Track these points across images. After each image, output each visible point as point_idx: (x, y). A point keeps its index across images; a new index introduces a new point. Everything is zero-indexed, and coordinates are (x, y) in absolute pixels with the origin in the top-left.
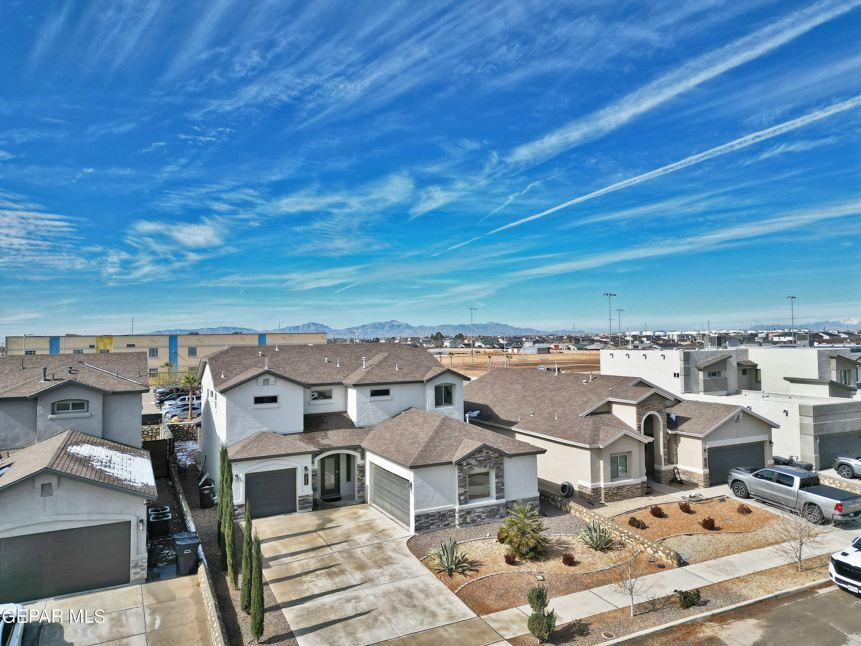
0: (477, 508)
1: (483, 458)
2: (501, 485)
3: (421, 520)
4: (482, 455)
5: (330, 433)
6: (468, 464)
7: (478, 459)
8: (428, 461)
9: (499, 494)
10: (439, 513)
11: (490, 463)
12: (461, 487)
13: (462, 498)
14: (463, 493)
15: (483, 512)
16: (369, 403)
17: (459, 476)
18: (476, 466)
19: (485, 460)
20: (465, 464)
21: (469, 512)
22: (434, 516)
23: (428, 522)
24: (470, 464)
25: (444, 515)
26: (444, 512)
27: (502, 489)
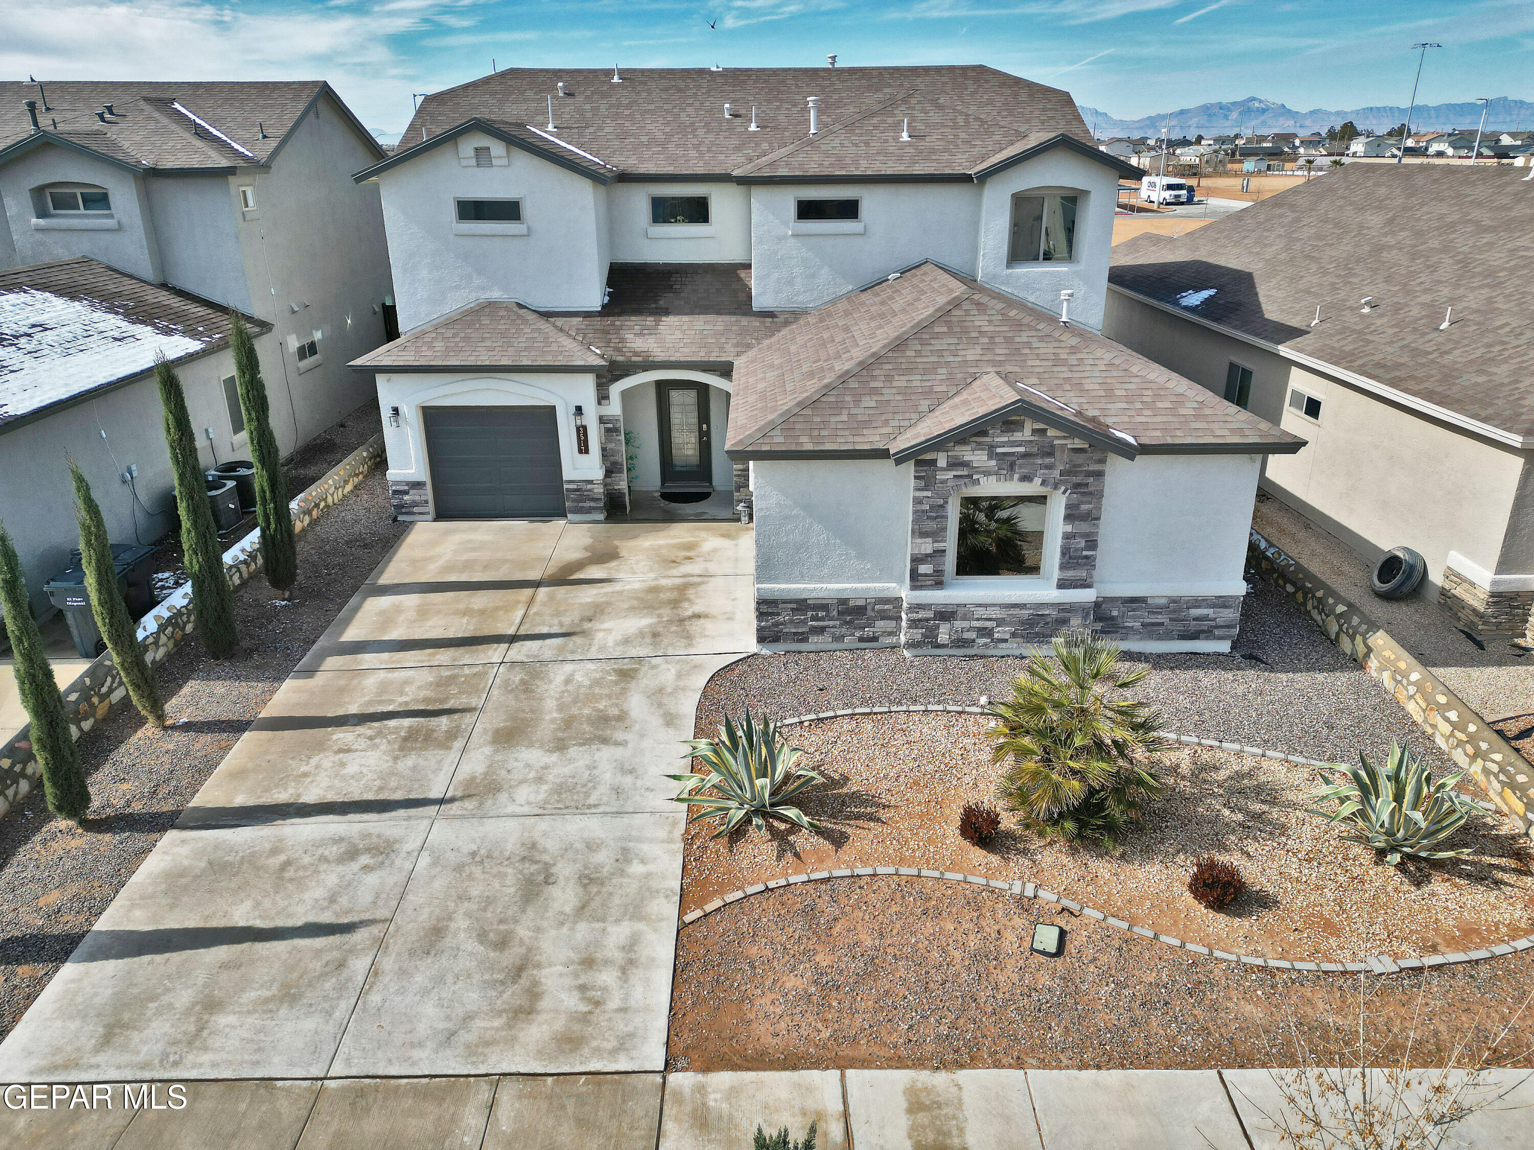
0: (980, 605)
1: (1021, 449)
2: (1083, 544)
3: (778, 614)
4: (1018, 436)
5: (670, 321)
6: (954, 464)
7: (999, 450)
8: (804, 439)
9: (1070, 574)
10: (843, 602)
11: (1049, 467)
12: (923, 534)
13: (924, 569)
14: (927, 555)
15: (1000, 622)
16: (792, 241)
17: (917, 501)
18: (987, 473)
19: (1025, 455)
20: (942, 462)
21: (946, 615)
22: (824, 607)
23: (804, 622)
24: (966, 464)
25: (860, 610)
26: (861, 603)
27: (1086, 557)
